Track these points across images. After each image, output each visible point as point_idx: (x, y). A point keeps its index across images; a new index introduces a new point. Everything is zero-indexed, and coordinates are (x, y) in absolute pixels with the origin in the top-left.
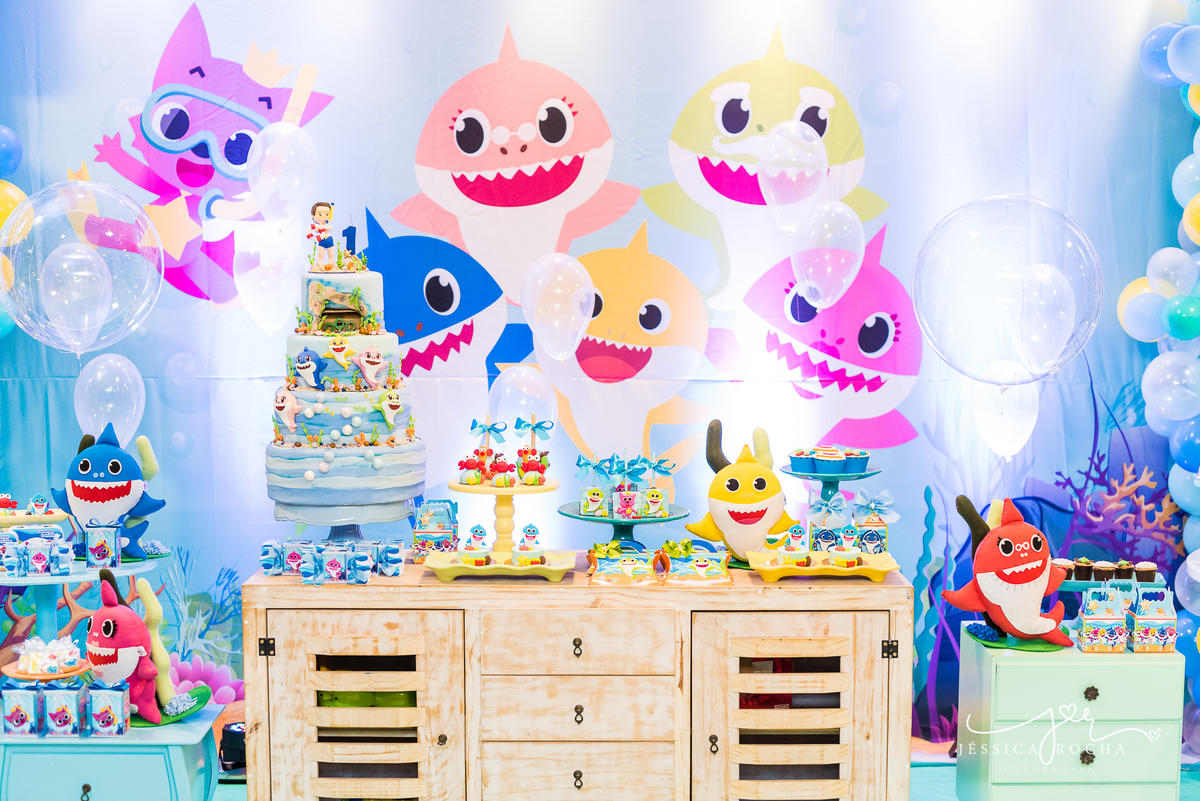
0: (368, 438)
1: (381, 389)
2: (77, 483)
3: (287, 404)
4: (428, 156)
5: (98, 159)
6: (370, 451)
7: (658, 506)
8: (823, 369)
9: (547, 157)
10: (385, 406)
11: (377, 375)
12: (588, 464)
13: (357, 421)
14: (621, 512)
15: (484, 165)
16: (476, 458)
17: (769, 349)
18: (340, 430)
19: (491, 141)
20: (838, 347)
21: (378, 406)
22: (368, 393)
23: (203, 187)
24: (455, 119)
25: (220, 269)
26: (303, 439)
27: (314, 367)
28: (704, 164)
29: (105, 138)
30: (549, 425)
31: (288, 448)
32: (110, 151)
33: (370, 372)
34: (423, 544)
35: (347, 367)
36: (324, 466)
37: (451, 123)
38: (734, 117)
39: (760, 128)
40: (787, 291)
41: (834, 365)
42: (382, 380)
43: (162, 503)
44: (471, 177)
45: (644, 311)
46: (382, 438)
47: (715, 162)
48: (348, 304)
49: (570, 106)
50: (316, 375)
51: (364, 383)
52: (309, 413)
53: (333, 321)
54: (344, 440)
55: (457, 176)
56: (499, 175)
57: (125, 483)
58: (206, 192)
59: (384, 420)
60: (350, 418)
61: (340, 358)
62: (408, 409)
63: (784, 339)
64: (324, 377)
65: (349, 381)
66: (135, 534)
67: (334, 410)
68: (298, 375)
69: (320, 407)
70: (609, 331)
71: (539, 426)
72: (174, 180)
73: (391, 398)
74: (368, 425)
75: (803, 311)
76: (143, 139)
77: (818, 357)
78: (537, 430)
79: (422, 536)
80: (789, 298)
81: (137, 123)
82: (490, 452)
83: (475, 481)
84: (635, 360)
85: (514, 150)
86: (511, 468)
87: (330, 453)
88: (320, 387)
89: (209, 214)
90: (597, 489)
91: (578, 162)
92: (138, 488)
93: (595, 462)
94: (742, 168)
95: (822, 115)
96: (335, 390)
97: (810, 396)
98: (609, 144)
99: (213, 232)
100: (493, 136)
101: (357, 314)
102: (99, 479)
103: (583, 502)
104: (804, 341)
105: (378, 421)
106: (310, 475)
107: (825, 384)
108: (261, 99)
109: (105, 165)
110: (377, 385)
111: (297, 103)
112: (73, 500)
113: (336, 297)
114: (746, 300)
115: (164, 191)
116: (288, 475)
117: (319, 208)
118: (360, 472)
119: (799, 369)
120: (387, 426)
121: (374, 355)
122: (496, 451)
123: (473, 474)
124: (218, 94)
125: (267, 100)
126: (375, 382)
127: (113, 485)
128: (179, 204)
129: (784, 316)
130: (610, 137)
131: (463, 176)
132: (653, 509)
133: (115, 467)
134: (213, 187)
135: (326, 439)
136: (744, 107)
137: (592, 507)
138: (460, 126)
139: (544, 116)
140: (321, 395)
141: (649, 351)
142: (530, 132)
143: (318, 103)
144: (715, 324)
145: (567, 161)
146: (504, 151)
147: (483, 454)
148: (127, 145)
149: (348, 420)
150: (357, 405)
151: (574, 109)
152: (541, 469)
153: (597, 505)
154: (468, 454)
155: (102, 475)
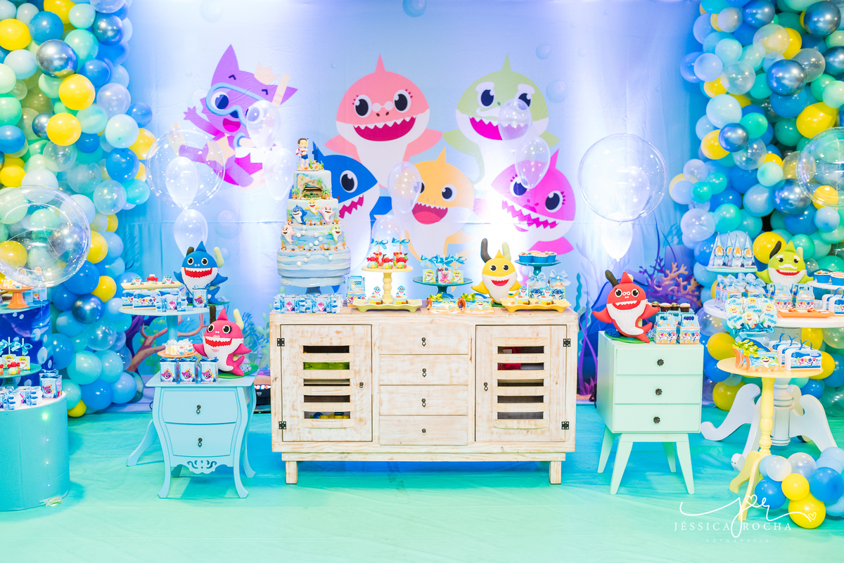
0: (326, 247)
1: (331, 224)
2: (187, 269)
3: (288, 231)
4: (342, 118)
5: (185, 119)
6: (327, 252)
7: (458, 278)
8: (528, 218)
9: (398, 118)
10: (334, 232)
11: (330, 218)
12: (426, 259)
13: (321, 239)
14: (442, 281)
15: (369, 122)
17: (503, 208)
18: (313, 243)
19: (372, 111)
20: (536, 207)
21: (330, 232)
22: (325, 226)
23: (235, 132)
24: (355, 100)
25: (244, 171)
26: (296, 247)
27: (301, 214)
28: (473, 121)
29: (189, 109)
31: (289, 251)
32: (191, 115)
33: (327, 216)
35: (316, 214)
36: (306, 260)
37: (353, 102)
38: (487, 99)
39: (499, 104)
40: (512, 181)
41: (534, 216)
42: (332, 220)
43: (227, 278)
44: (363, 127)
45: (444, 191)
46: (332, 247)
47: (478, 120)
48: (317, 185)
49: (409, 93)
50: (302, 217)
51: (324, 222)
52: (299, 235)
53: (309, 193)
54: (315, 247)
55: (356, 126)
56: (376, 126)
57: (209, 269)
58: (237, 134)
59: (333, 239)
60: (318, 237)
61: (313, 210)
62: (343, 233)
63: (510, 203)
64: (305, 219)
65: (317, 220)
66: (214, 293)
67: (310, 233)
68: (293, 218)
69: (304, 232)
70: (428, 200)
71: (403, 241)
72: (222, 129)
73: (336, 228)
74: (326, 241)
75: (519, 189)
76: (206, 109)
77: (526, 212)
78: (402, 243)
80: (512, 184)
81: (204, 101)
82: (381, 254)
83: (375, 266)
84: (440, 214)
85: (383, 115)
86: (391, 260)
87: (309, 254)
88: (304, 223)
89: (238, 145)
90: (431, 270)
91: (413, 120)
92: (215, 271)
93: (430, 258)
94: (490, 123)
95: (528, 97)
96: (311, 225)
97: (524, 230)
98: (428, 111)
99: (240, 153)
100: (373, 107)
101: (320, 190)
102: (197, 267)
103: (424, 277)
104: (520, 205)
105: (330, 239)
106: (299, 263)
107: (529, 224)
108: (263, 90)
109: (189, 121)
111: (280, 92)
112: (185, 277)
113: (310, 181)
114: (492, 185)
115: (217, 134)
116: (288, 264)
117: (301, 141)
118: (322, 262)
119: (517, 217)
120: (335, 241)
121: (328, 208)
122: (383, 253)
123: (373, 263)
124: (243, 88)
125: (266, 91)
126: (329, 221)
127: (204, 270)
128: (224, 140)
129: (510, 193)
130: (428, 108)
131: (359, 127)
132: (456, 279)
133: (205, 262)
134: (240, 132)
135: (307, 247)
136: (491, 94)
137: (428, 279)
138: (357, 103)
139: (397, 98)
140: (304, 226)
141: (447, 209)
142: (390, 106)
143: (290, 92)
144: (477, 197)
145: (408, 119)
146: (378, 115)
147: (377, 254)
148: (199, 112)
150: (321, 231)
151: (411, 95)
152: (405, 261)
153: (430, 278)
154: (371, 255)
155: (199, 265)
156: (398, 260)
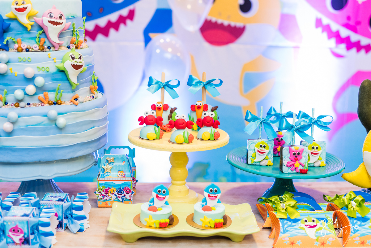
0: (52, 96)
1: (64, 49)
6: (53, 111)
7: (317, 157)
8: (347, 40)
10: (68, 65)
12: (255, 119)
13: (40, 81)
14: (291, 166)
16: (155, 114)
17: (317, 27)
18: (24, 90)
20: (357, 26)
21: (61, 66)
22: (52, 53)
30: (217, 82)
33: (53, 32)
34: (106, 191)
35: (29, 28)
41: (354, 37)
42: (66, 40)
45: (242, 2)
46: (66, 97)
51: (47, 44)
54: (28, 100)
59: (67, 79)
60: (33, 78)
61: (23, 18)
62: (91, 68)
64: (7, 37)
65: (33, 42)
67: (17, 70)
70: (220, 14)
71: (209, 83)
73: (73, 58)
74: (50, 84)
77: (345, 33)
78: (208, 87)
79: (105, 184)
82: (166, 107)
83: (155, 136)
84: (235, 33)
88: (4, 47)
90: (264, 142)
96: (19, 50)
103: (251, 153)
104: (338, 23)
105: (61, 80)
107: (348, 49)
110: (60, 46)
118: (43, 131)
119: (334, 39)
120: (71, 85)
121: (56, 15)
122: (171, 106)
123: (152, 130)
126: (58, 42)
129: (327, 6)
132: (313, 159)
135: (10, 99)
137: (259, 158)
140: (4, 55)
144: (286, 11)
147: (159, 109)
149: (30, 80)
150: (40, 65)
156: (202, 123)
